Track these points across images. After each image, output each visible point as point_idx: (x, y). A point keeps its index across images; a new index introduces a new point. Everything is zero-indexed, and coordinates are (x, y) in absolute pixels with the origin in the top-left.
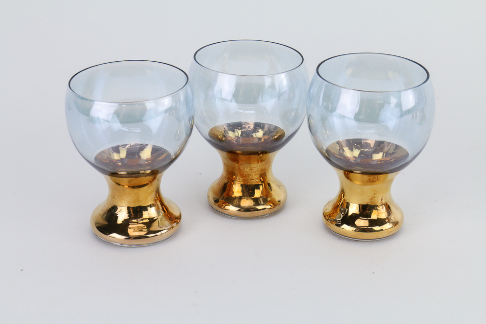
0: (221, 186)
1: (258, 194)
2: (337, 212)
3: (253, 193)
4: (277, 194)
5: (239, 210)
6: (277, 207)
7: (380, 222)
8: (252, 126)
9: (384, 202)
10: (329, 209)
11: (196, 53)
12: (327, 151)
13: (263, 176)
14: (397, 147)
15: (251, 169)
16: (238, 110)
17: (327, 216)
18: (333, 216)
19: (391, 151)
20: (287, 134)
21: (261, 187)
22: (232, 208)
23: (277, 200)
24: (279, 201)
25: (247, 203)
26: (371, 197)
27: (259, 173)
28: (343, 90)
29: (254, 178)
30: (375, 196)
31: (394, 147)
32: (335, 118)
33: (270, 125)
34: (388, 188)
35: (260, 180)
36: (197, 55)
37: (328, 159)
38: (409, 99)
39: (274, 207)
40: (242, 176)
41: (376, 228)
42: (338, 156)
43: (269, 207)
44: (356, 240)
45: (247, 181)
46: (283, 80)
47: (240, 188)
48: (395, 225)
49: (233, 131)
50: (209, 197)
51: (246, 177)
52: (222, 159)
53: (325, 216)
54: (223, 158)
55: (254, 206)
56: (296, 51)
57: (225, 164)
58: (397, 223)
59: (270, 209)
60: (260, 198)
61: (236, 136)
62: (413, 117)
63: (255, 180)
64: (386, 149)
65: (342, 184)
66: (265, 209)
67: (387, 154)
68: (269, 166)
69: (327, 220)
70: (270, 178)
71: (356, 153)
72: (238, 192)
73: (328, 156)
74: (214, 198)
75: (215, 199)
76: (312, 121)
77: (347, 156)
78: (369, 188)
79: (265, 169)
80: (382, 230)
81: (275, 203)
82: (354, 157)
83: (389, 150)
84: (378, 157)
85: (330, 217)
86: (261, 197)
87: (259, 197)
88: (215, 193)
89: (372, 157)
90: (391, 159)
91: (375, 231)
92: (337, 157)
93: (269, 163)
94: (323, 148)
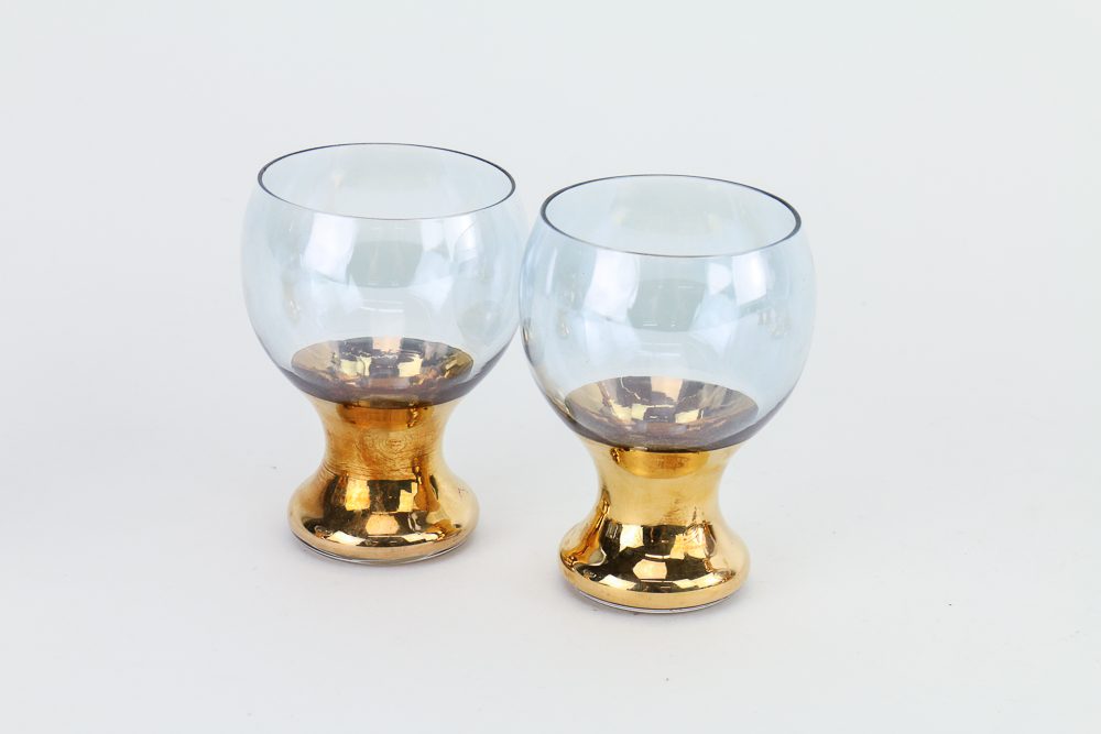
0: (320, 487)
1: (406, 502)
2: (592, 545)
3: (396, 502)
4: (451, 508)
5: (363, 544)
6: (453, 540)
7: (691, 568)
8: (396, 348)
9: (699, 521)
10: (575, 543)
11: (265, 169)
12: (568, 402)
13: (420, 460)
14: (730, 394)
15: (391, 444)
16: (364, 308)
17: (571, 561)
18: (583, 558)
19: (719, 405)
20: (478, 362)
21: (414, 486)
22: (344, 540)
23: (453, 523)
24: (458, 526)
25: (381, 525)
26: (669, 510)
27: (411, 454)
28: (601, 252)
29: (398, 467)
30: (679, 506)
31: (724, 393)
32: (587, 324)
33: (437, 345)
34: (709, 491)
35: (414, 471)
36: (265, 173)
37: (572, 422)
38: (753, 276)
39: (444, 539)
40: (369, 460)
41: (683, 583)
42: (596, 417)
43: (435, 537)
44: (636, 612)
45: (381, 473)
46: (464, 232)
47: (366, 491)
48: (728, 579)
49: (352, 359)
50: (291, 514)
51: (378, 464)
52: (324, 422)
53: (563, 559)
54: (327, 418)
55: (399, 532)
56: (500, 168)
57: (329, 434)
58: (733, 574)
59: (435, 541)
60: (411, 513)
61: (358, 374)
62: (761, 321)
63: (402, 471)
64: (705, 400)
65: (603, 479)
66: (424, 541)
67: (708, 412)
68: (434, 440)
69: (570, 567)
70: (434, 467)
71: (639, 411)
72: (358, 499)
73: (571, 415)
74: (303, 519)
75: (306, 520)
76: (532, 335)
77: (617, 418)
78: (663, 486)
79: (423, 447)
80: (695, 588)
81: (448, 530)
82: (633, 419)
83: (712, 402)
84: (689, 417)
85: (575, 559)
86: (414, 511)
87: (410, 510)
88: (305, 504)
89: (674, 419)
90: (715, 422)
91: (679, 590)
92: (591, 418)
93: (433, 431)
94: (557, 396)
